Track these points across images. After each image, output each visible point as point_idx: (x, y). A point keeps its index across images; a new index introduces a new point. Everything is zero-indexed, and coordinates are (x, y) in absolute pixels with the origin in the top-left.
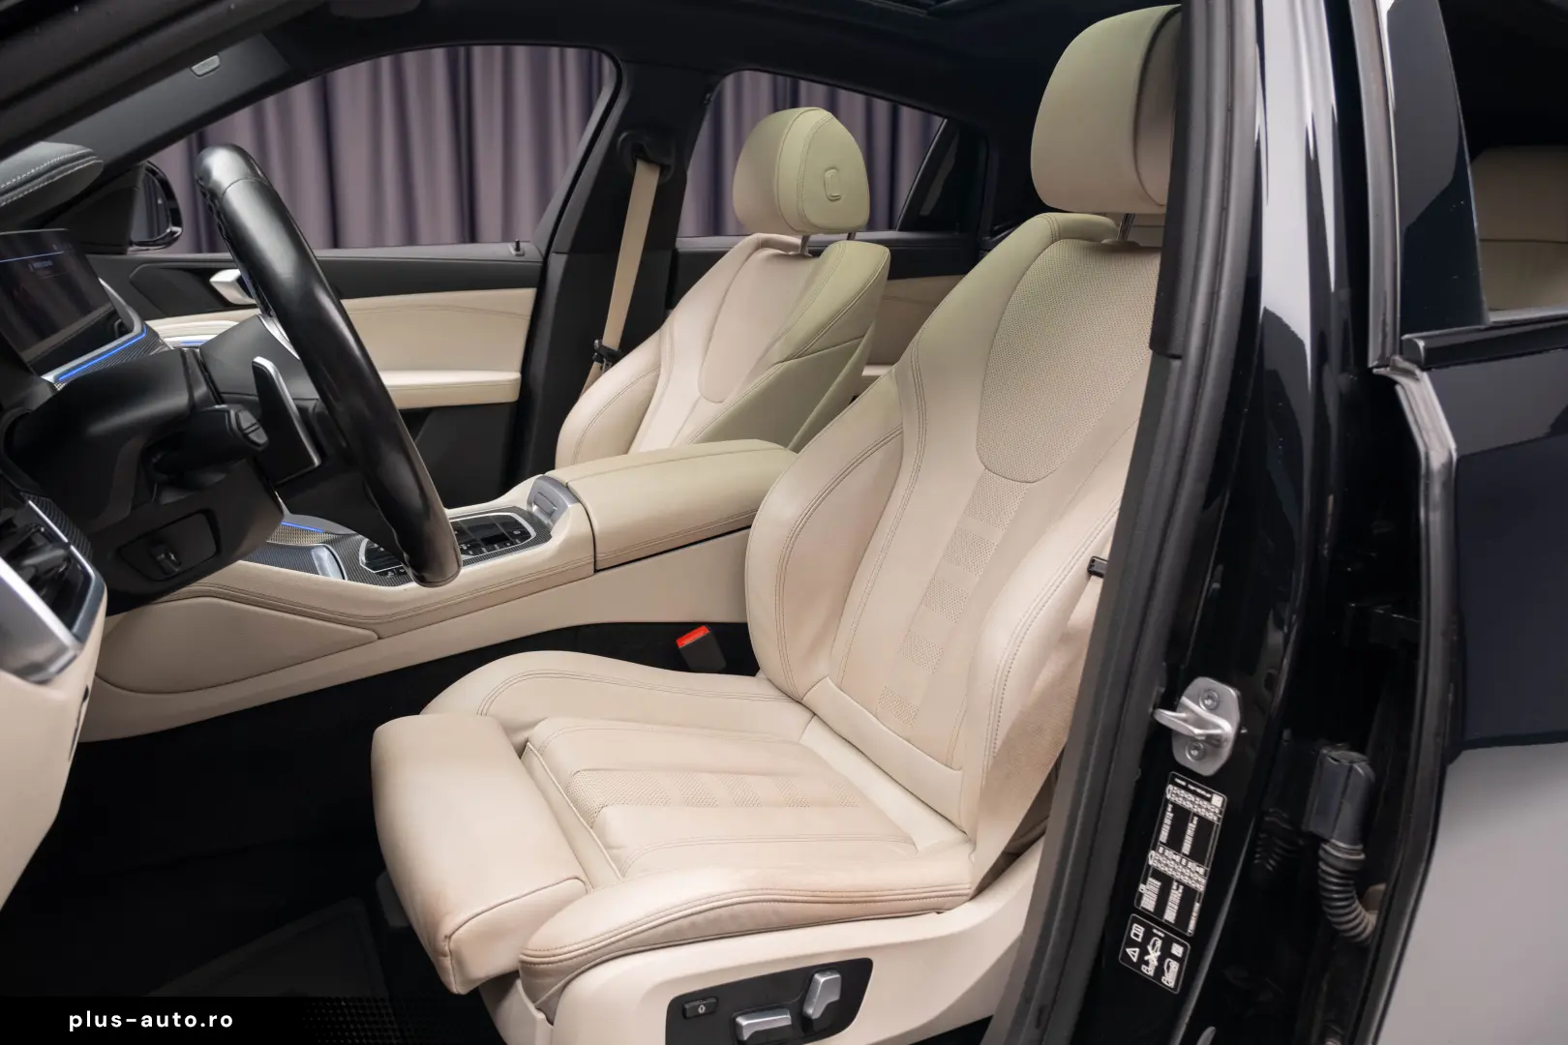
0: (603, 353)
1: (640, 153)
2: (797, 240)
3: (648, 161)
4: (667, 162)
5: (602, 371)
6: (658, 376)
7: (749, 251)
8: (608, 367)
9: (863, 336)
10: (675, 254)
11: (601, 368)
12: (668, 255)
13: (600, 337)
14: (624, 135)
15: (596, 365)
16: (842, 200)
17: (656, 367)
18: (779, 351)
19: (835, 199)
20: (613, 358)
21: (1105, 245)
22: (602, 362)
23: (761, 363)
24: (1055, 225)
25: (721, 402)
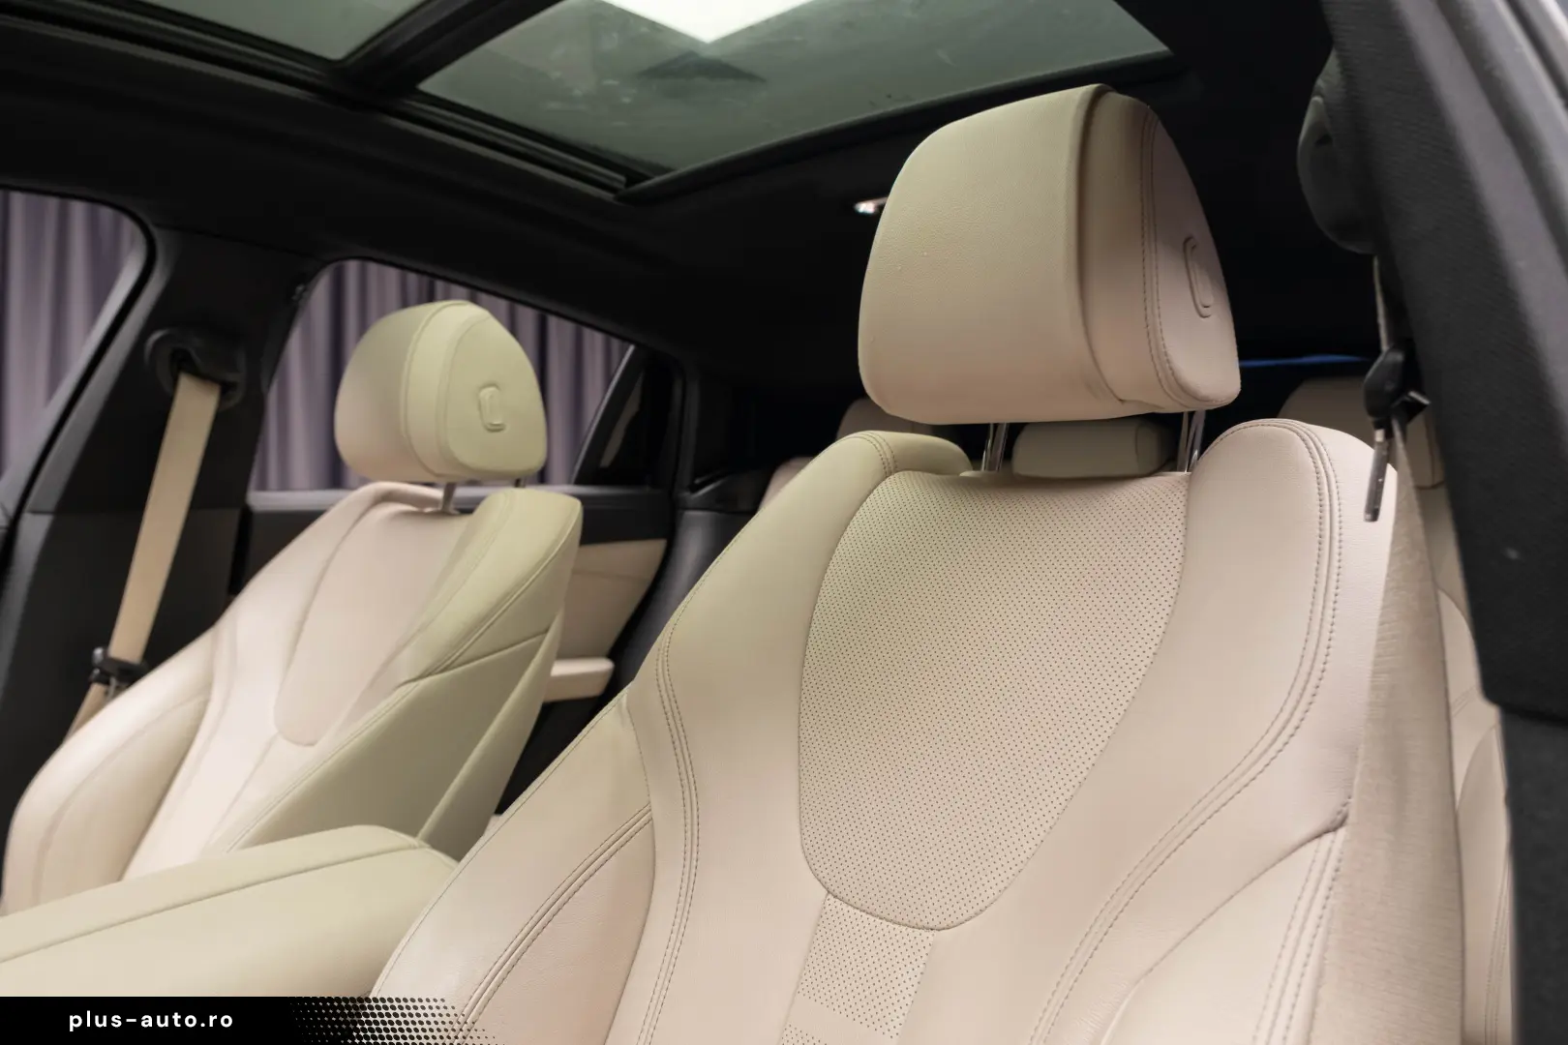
0: (108, 668)
1: (183, 363)
2: (438, 494)
3: (201, 375)
4: (231, 377)
5: (108, 697)
6: (206, 703)
7: (359, 509)
8: (119, 690)
9: (546, 631)
10: (247, 515)
11: (106, 693)
12: (233, 517)
13: (105, 641)
14: (156, 336)
15: (96, 690)
16: (505, 432)
17: (205, 688)
18: (410, 661)
19: (497, 429)
20: (128, 675)
21: (966, 479)
22: (107, 683)
23: (377, 686)
24: (886, 448)
25: (311, 744)
